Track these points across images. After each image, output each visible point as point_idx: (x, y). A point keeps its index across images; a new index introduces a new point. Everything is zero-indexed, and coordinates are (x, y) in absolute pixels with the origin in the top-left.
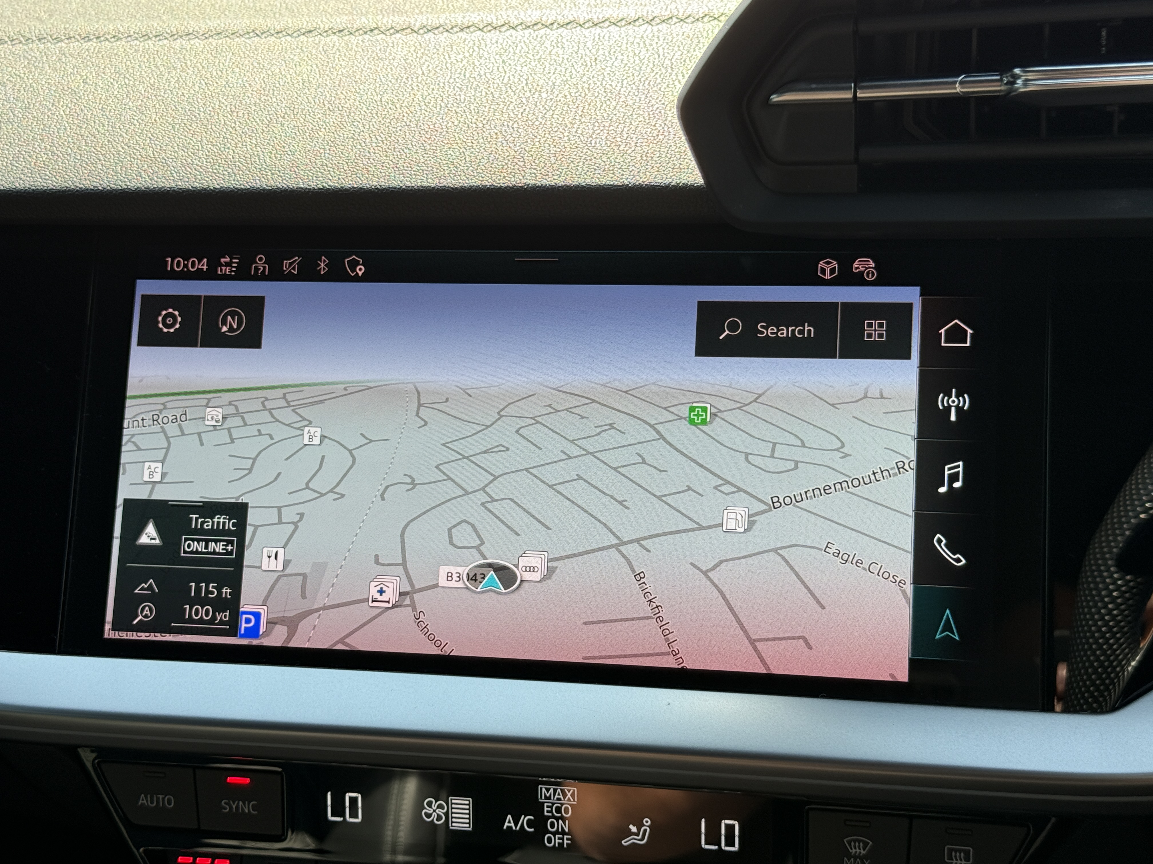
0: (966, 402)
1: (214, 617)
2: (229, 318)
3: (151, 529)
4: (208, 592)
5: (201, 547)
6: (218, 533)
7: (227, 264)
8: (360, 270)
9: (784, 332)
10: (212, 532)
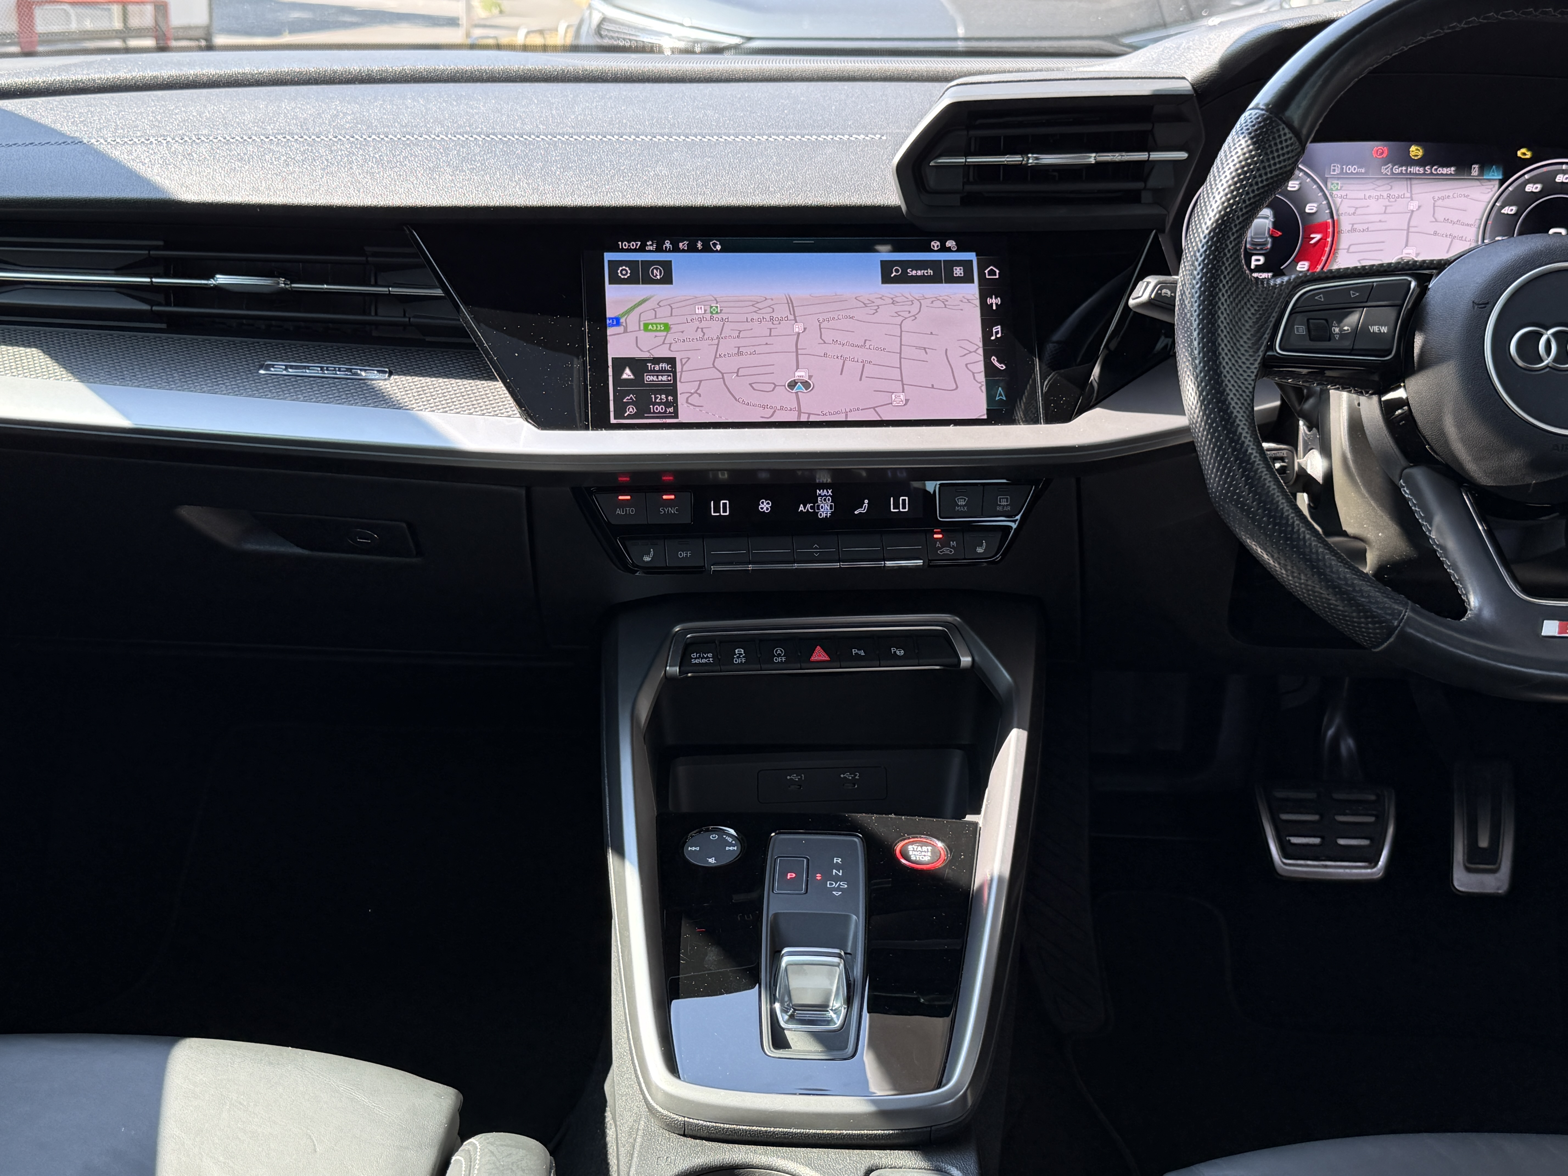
0: (999, 301)
1: (666, 410)
2: (655, 271)
3: (627, 371)
4: (661, 399)
5: (655, 378)
6: (662, 371)
7: (651, 245)
8: (719, 247)
9: (919, 273)
10: (659, 371)
